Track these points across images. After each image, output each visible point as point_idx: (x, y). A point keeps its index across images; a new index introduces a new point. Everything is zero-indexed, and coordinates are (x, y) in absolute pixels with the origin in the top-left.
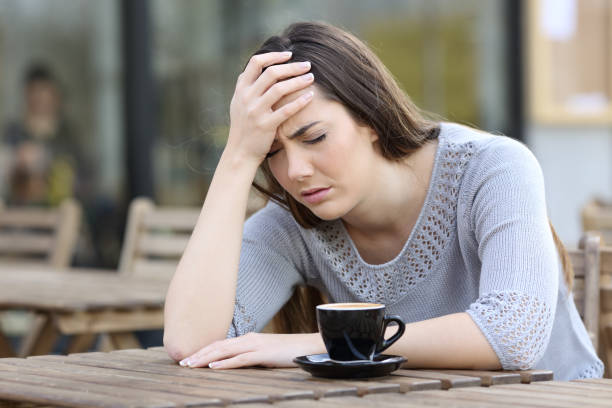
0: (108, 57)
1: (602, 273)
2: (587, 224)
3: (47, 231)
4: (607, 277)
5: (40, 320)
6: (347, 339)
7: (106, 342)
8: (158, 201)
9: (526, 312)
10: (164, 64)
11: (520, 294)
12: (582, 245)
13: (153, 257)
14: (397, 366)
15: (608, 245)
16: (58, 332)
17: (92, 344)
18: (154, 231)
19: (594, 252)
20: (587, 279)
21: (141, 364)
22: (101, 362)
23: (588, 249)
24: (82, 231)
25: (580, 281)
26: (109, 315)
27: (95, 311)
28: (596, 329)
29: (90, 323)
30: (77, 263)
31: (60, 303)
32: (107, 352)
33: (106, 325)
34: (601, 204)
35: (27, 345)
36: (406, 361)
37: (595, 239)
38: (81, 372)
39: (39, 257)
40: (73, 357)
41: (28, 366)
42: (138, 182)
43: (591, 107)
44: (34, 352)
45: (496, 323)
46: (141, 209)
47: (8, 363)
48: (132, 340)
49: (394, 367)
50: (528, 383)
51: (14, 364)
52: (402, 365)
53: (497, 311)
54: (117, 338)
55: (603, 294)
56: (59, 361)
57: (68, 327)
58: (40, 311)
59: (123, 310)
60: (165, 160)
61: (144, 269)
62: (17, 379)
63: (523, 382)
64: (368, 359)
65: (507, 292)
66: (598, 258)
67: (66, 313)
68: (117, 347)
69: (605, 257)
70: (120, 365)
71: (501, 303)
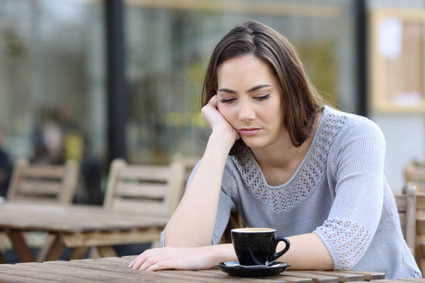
0: (97, 68)
1: (417, 209)
2: (408, 178)
3: (58, 180)
4: (421, 212)
5: (52, 238)
6: (250, 251)
7: (95, 252)
8: (129, 162)
9: (355, 235)
10: (133, 72)
11: (353, 223)
12: (404, 192)
13: (126, 197)
14: (284, 269)
15: (421, 191)
16: (64, 245)
17: (85, 254)
18: (126, 180)
19: (412, 196)
20: (408, 213)
21: (117, 266)
22: (91, 266)
23: (408, 194)
24: (79, 180)
25: (403, 214)
26: (97, 235)
27: (88, 232)
28: (414, 246)
29: (85, 240)
30: (76, 201)
31: (65, 227)
32: (95, 259)
33: (94, 241)
34: (416, 164)
35: (43, 254)
36: (290, 266)
37: (413, 188)
38: (78, 272)
39: (52, 197)
40: (73, 262)
41: (44, 268)
42: (116, 149)
43: (411, 102)
44: (47, 258)
45: (334, 238)
46: (118, 166)
47: (31, 266)
48: (111, 252)
49: (281, 270)
50: (369, 281)
51: (35, 266)
52: (287, 268)
53: (335, 232)
54: (102, 250)
55: (418, 224)
56: (64, 265)
57: (70, 242)
58: (52, 232)
59: (105, 232)
60: (134, 134)
61: (120, 205)
62: (37, 276)
63: (366, 280)
64: (265, 264)
65: (345, 220)
66: (415, 200)
67: (69, 233)
68: (102, 256)
69: (420, 199)
70: (103, 267)
71: (339, 227)
